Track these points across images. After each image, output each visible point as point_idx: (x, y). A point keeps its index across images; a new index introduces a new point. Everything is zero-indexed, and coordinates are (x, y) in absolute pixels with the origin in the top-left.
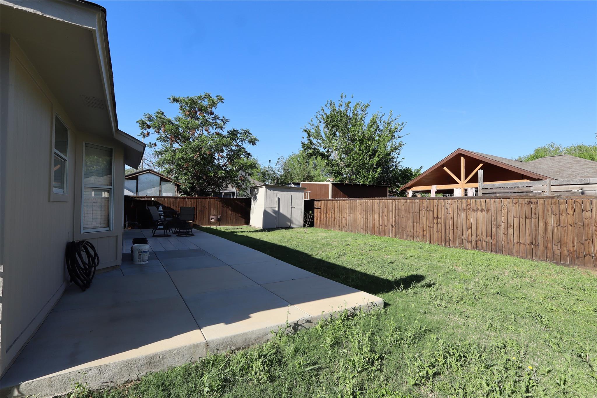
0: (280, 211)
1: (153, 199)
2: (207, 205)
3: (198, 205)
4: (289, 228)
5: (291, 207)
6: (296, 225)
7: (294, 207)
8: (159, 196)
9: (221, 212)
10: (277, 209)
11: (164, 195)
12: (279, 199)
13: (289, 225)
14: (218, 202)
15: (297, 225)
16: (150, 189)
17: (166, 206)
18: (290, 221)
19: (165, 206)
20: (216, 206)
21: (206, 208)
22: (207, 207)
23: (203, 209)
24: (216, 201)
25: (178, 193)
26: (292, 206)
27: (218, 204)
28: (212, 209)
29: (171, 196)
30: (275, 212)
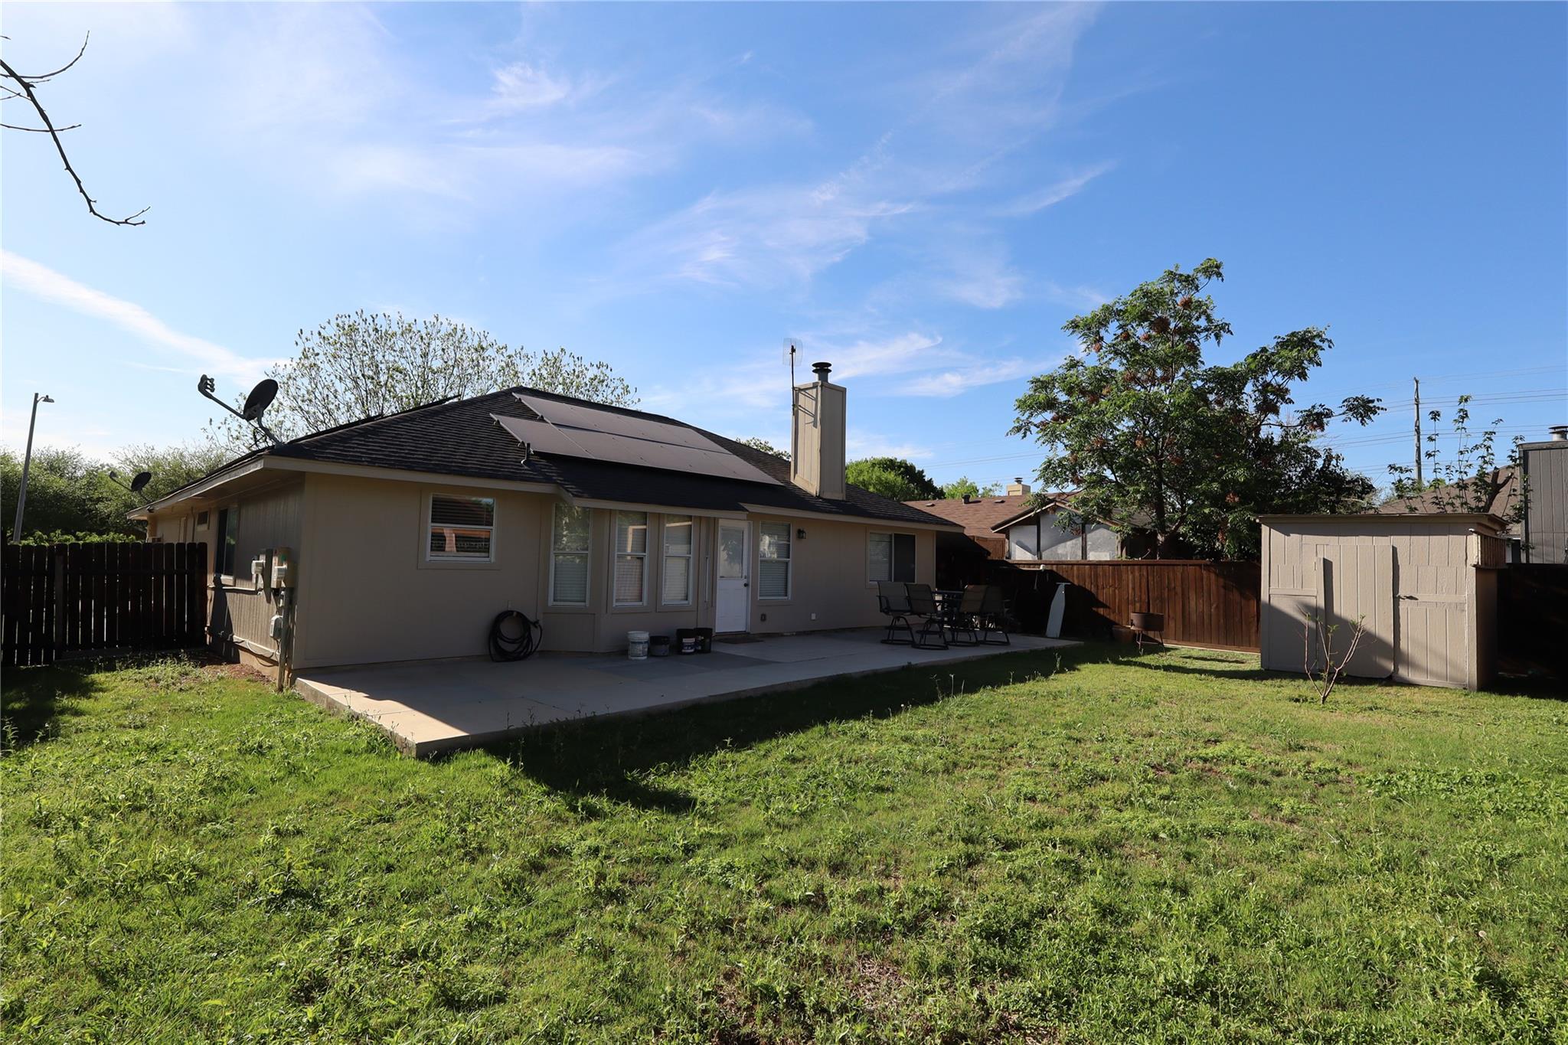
0: (1336, 610)
1: (1041, 567)
2: (1179, 583)
3: (1151, 582)
4: (1391, 680)
5: (1396, 599)
6: (1427, 671)
7: (1411, 598)
8: (1079, 558)
9: (1221, 606)
10: (1321, 603)
11: (1092, 556)
12: (1327, 566)
13: (1387, 670)
14: (1213, 576)
15: (1437, 675)
16: (1063, 544)
17: (1076, 583)
18: (1395, 653)
19: (1073, 584)
20: (1205, 588)
21: (1176, 593)
22: (1179, 590)
23: (1166, 595)
24: (1204, 572)
25: (1124, 550)
26: (1402, 593)
27: (1211, 579)
28: (1193, 596)
29: (1108, 559)
30: (1313, 611)
